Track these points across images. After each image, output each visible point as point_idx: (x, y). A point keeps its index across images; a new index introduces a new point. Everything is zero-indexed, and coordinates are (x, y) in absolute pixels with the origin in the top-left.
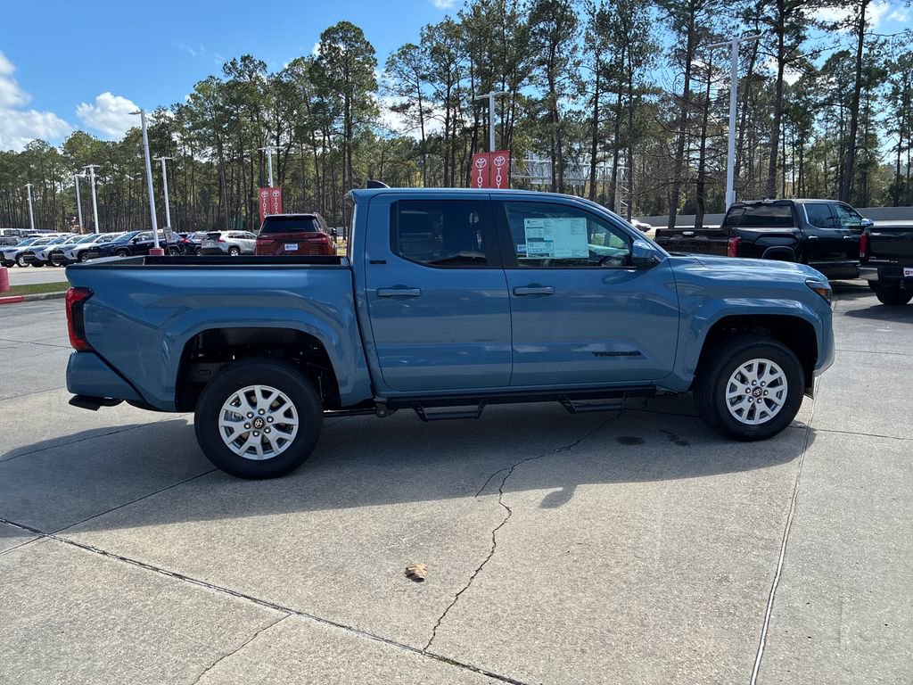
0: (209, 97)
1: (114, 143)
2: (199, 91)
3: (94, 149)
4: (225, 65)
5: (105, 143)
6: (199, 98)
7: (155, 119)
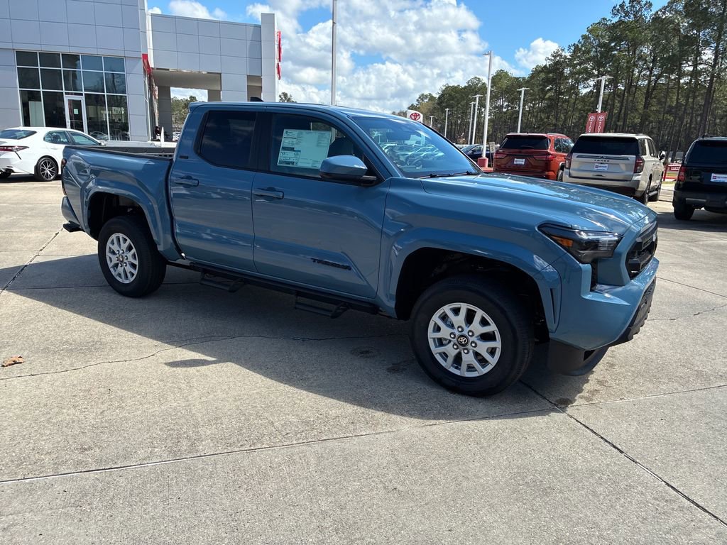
0: (597, 36)
1: (524, 79)
2: (590, 31)
3: (509, 83)
4: (614, 7)
5: (517, 79)
6: (589, 38)
7: (553, 58)
